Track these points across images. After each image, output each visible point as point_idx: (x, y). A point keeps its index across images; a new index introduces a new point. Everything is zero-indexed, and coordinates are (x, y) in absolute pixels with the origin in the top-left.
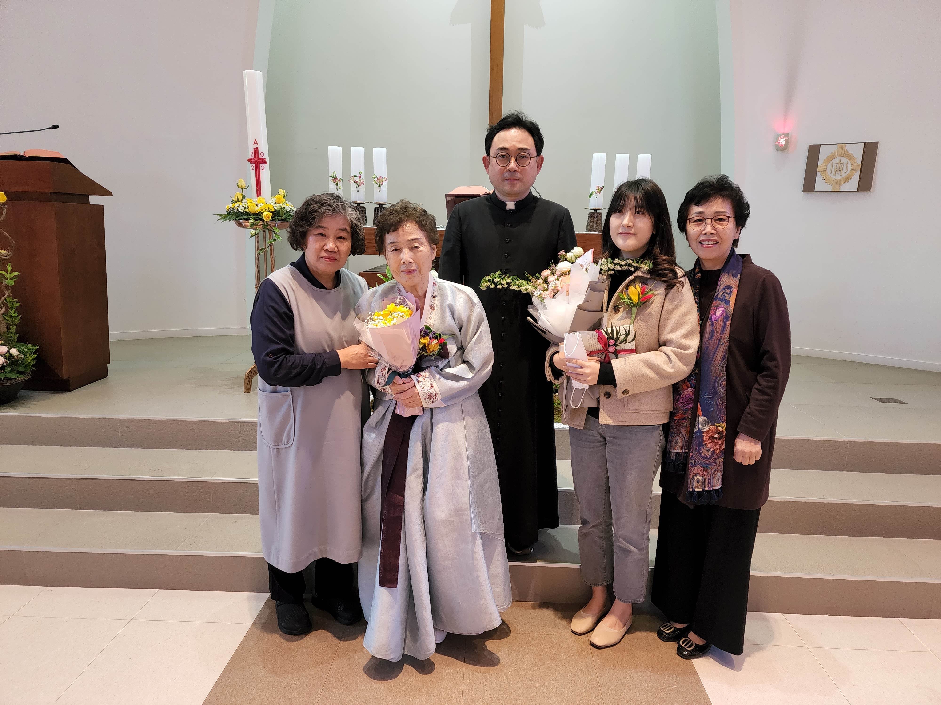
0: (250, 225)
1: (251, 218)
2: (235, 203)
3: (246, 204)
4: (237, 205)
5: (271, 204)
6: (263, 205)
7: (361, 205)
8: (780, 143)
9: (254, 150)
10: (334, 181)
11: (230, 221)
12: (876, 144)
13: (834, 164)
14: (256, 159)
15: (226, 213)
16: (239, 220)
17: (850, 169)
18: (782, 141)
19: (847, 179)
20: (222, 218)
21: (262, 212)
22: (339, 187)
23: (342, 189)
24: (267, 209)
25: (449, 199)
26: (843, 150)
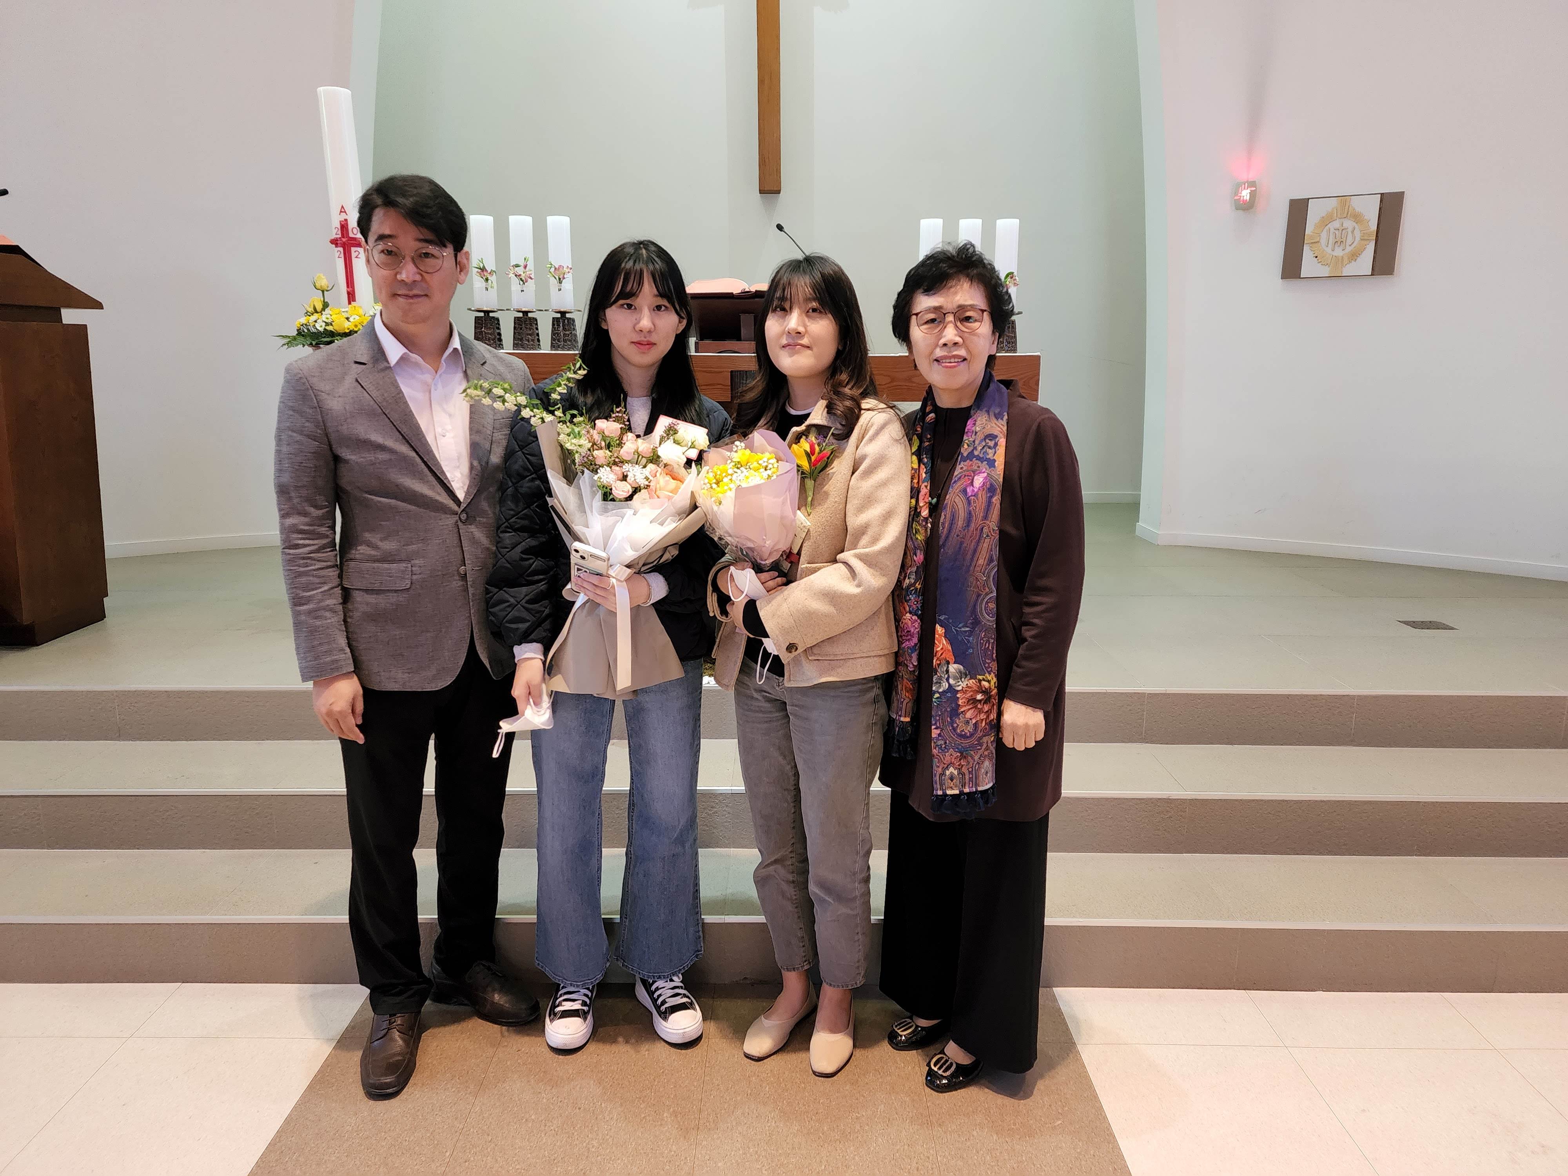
2: (310, 316)
3: (328, 316)
4: (313, 318)
6: (357, 318)
7: (530, 315)
8: (1242, 198)
9: (341, 223)
10: (480, 274)
11: (304, 346)
12: (1401, 195)
13: (1332, 230)
14: (344, 240)
15: (297, 333)
16: (317, 343)
17: (1358, 239)
18: (1246, 194)
19: (1354, 256)
20: (290, 342)
22: (490, 285)
23: (495, 287)
26: (1347, 207)
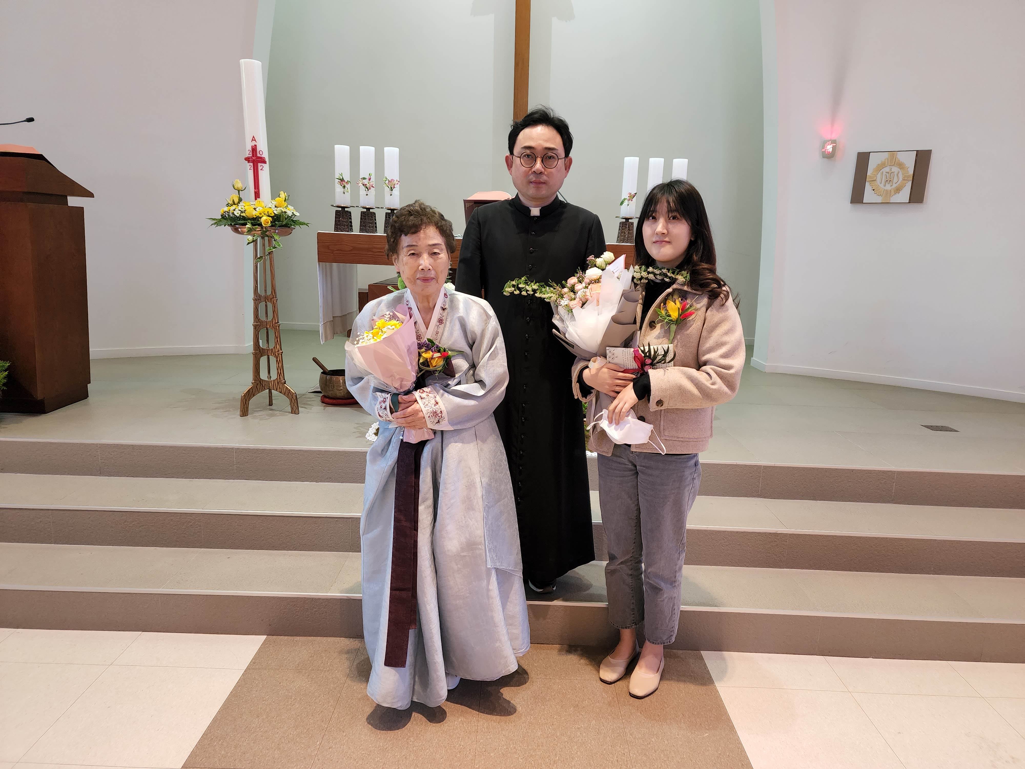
0: (247, 231)
1: (248, 223)
2: (230, 206)
3: (243, 207)
4: (232, 208)
5: (270, 208)
6: (261, 208)
7: (371, 210)
8: (827, 150)
9: (252, 148)
10: (340, 183)
11: (225, 226)
12: (929, 152)
13: (884, 173)
14: (254, 158)
15: (221, 217)
16: (235, 225)
17: (901, 179)
18: (829, 148)
19: (898, 190)
20: (216, 222)
21: (260, 216)
22: (346, 191)
23: (349, 192)
24: (266, 213)
25: (468, 205)
26: (894, 159)
